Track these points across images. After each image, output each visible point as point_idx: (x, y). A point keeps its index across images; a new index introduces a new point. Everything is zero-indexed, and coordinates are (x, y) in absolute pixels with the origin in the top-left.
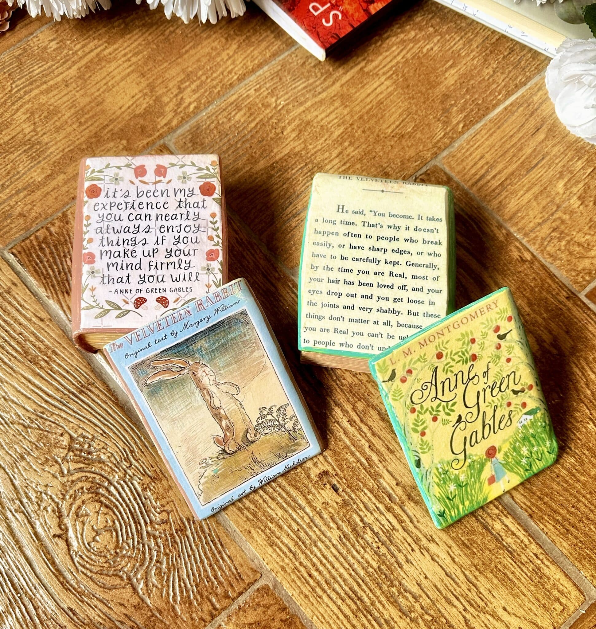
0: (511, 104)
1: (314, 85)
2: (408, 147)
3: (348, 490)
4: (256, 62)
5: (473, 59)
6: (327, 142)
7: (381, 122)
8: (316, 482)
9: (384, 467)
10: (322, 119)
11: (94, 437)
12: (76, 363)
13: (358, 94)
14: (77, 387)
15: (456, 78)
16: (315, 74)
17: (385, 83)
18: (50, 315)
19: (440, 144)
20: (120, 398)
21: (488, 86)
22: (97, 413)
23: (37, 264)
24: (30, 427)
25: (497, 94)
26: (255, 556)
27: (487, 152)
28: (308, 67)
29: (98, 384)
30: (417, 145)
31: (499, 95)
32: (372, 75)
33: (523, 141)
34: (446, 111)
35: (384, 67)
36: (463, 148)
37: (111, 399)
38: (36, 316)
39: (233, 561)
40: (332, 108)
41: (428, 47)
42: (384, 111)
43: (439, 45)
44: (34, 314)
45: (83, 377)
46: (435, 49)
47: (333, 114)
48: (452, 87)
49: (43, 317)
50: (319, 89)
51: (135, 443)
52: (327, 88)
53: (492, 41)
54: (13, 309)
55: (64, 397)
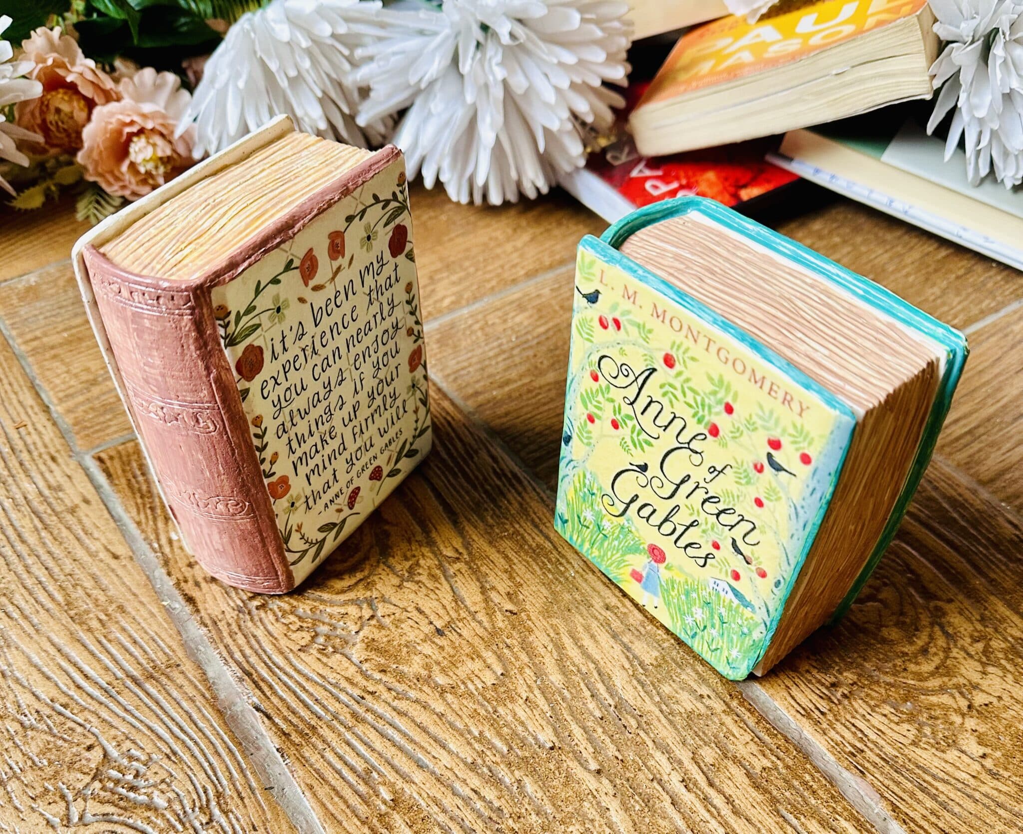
5: (907, 275)
11: (150, 758)
12: (155, 628)
14: (145, 669)
18: (132, 551)
20: (222, 696)
23: (135, 477)
24: (33, 728)
29: (188, 667)
37: (204, 696)
38: (108, 550)
44: (105, 546)
45: (160, 653)
49: (119, 553)
51: (231, 777)
54: (71, 537)
55: (115, 683)
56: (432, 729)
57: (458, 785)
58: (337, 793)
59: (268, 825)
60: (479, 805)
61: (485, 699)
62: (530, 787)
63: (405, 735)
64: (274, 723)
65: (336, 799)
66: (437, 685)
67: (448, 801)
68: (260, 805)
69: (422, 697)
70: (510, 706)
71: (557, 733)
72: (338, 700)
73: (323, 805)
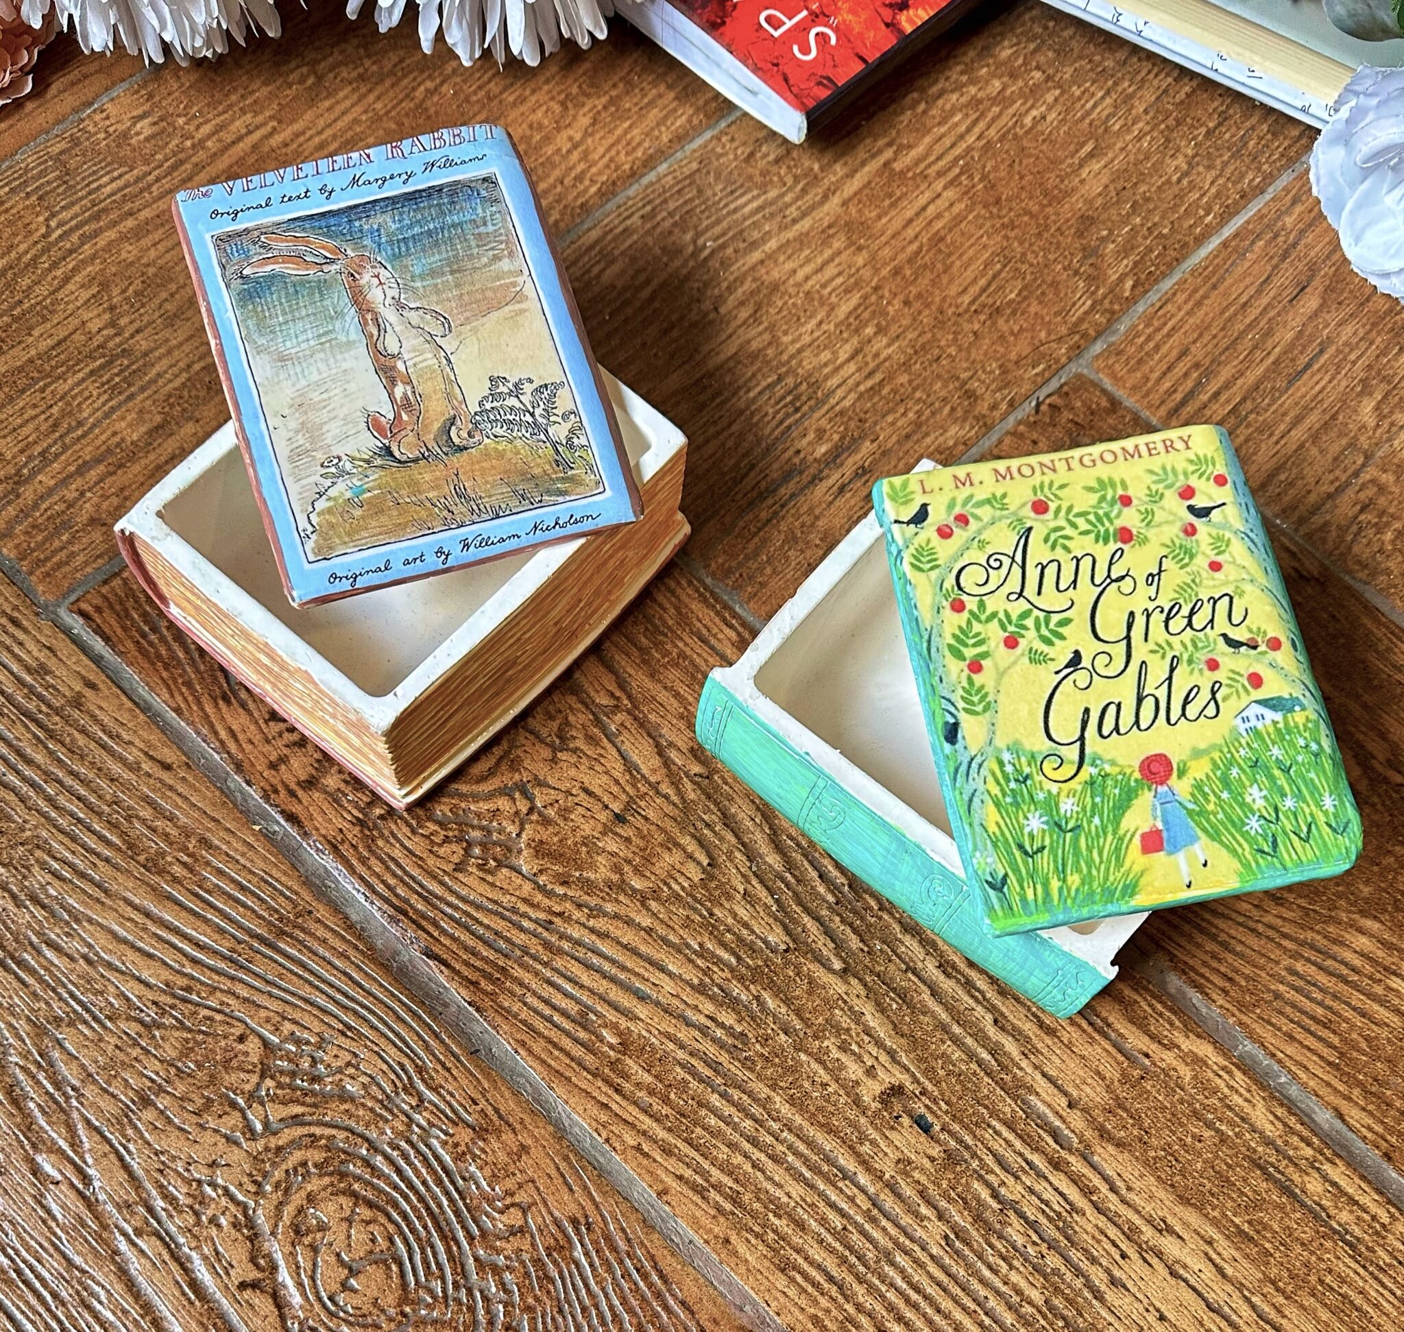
0: (1236, 235)
1: (780, 204)
2: (1012, 333)
3: (956, 1127)
4: (639, 153)
5: (1139, 138)
6: (824, 327)
7: (945, 280)
8: (877, 1114)
9: (1036, 1067)
10: (807, 278)
11: (322, 1040)
12: (262, 865)
13: (884, 220)
14: (270, 923)
15: (1105, 180)
16: (781, 179)
17: (945, 194)
18: (185, 754)
19: (1084, 326)
20: (379, 943)
21: (1180, 196)
22: (324, 981)
23: (144, 636)
24: (160, 1026)
25: (1202, 212)
26: (745, 1296)
27: (1194, 342)
28: (761, 164)
29: (322, 912)
30: (1033, 329)
31: (1208, 214)
32: (913, 178)
33: (1272, 314)
34: (1089, 252)
35: (938, 159)
36: (1138, 335)
37: (356, 949)
38: (152, 758)
39: (692, 1313)
40: (828, 253)
41: (1034, 113)
42: (949, 255)
43: (1059, 108)
44: (146, 754)
45: (281, 899)
46: (1049, 119)
47: (832, 265)
48: (1099, 201)
49: (169, 761)
50: (793, 212)
51: (427, 1047)
52: (813, 208)
53: (1178, 98)
54: (93, 745)
55: (239, 948)
56: (643, 949)
57: (689, 1013)
58: (555, 1045)
59: (489, 1096)
60: (719, 1033)
61: (695, 899)
62: (771, 1003)
63: (613, 962)
64: (453, 969)
65: (556, 1053)
66: (634, 890)
67: (684, 1034)
68: (471, 1074)
69: (622, 911)
70: (727, 905)
71: (788, 932)
72: (522, 929)
73: (543, 1062)
